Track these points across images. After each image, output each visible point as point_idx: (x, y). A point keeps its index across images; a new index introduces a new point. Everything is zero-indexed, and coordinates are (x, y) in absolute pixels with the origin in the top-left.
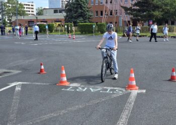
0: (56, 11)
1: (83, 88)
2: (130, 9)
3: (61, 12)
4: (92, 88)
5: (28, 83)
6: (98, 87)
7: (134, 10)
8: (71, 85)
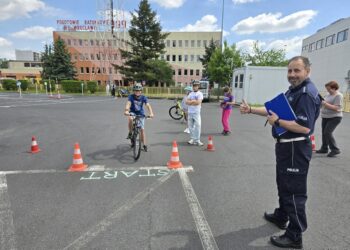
0: (27, 65)
1: (112, 172)
2: (122, 68)
3: (33, 65)
4: (126, 171)
5: (16, 172)
6: (132, 168)
7: (127, 69)
8: (92, 169)
